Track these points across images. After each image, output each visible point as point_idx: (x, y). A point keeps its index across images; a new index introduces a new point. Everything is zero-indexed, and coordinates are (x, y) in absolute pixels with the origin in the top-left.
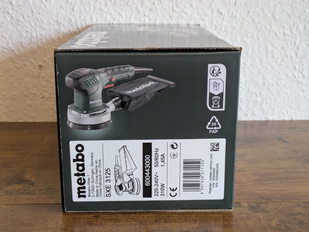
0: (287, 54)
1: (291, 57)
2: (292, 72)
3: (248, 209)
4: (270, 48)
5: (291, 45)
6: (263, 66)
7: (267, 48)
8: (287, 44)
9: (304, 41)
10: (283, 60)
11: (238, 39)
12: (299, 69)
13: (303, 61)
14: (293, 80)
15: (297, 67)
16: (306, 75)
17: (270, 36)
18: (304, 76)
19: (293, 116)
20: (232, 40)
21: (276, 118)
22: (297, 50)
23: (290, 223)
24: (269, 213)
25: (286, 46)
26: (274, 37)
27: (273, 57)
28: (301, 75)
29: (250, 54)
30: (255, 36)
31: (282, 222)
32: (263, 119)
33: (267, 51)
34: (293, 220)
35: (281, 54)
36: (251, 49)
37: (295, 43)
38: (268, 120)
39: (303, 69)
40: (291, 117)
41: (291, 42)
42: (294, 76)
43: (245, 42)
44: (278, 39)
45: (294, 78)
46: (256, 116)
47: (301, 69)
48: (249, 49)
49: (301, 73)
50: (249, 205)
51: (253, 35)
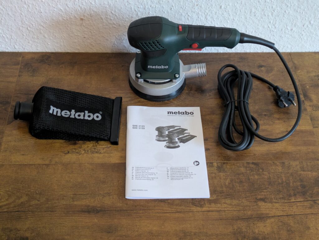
0: (265, 14)
1: (268, 15)
2: (267, 25)
3: (216, 169)
4: (253, 10)
5: (270, 8)
6: (247, 21)
7: (251, 10)
8: (267, 8)
9: (279, 6)
10: (262, 18)
11: (231, 4)
12: (273, 23)
13: (276, 18)
14: (267, 29)
15: (272, 22)
16: (277, 27)
17: (254, 2)
18: (275, 27)
19: (264, 50)
20: (225, 4)
21: (252, 51)
22: (273, 11)
23: (235, 182)
24: (226, 172)
25: (265, 9)
26: (258, 3)
27: (255, 16)
28: (273, 27)
29: (238, 14)
30: (243, 3)
31: (232, 181)
32: (243, 51)
33: (251, 12)
34: (237, 179)
35: (261, 14)
36: (239, 10)
37: (272, 7)
38: (246, 52)
39: (276, 23)
40: (262, 50)
41: (270, 7)
42: (269, 27)
43: (235, 6)
44: (261, 4)
45: (268, 29)
46: (238, 50)
47: (274, 23)
48: (238, 11)
49: (274, 25)
50: (217, 165)
51: (242, 2)
